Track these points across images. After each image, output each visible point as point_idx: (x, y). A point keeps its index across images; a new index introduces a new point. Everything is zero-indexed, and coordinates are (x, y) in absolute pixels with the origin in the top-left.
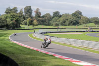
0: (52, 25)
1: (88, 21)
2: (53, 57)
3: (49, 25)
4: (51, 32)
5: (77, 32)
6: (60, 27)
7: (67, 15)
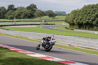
0: (7, 18)
1: (42, 14)
2: (8, 50)
3: (4, 18)
4: (5, 26)
5: (32, 25)
6: (15, 20)
7: (22, 8)
